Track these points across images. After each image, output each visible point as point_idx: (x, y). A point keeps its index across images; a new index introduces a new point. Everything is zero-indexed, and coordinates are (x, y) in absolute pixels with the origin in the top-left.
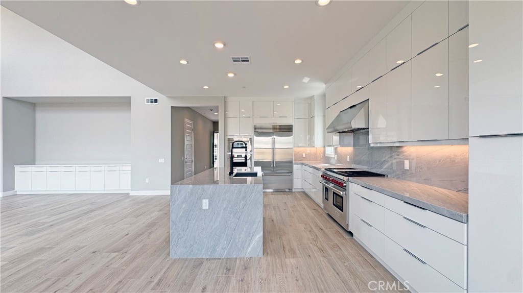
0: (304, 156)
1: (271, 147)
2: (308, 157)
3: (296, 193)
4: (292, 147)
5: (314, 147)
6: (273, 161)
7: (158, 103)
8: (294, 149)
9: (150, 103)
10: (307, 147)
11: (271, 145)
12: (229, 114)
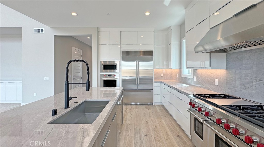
0: (162, 75)
1: (135, 68)
2: (166, 76)
3: (156, 106)
4: (153, 68)
5: (171, 68)
6: (137, 79)
7: (43, 33)
8: (154, 70)
9: (37, 33)
10: (164, 68)
11: (136, 67)
12: (101, 42)
